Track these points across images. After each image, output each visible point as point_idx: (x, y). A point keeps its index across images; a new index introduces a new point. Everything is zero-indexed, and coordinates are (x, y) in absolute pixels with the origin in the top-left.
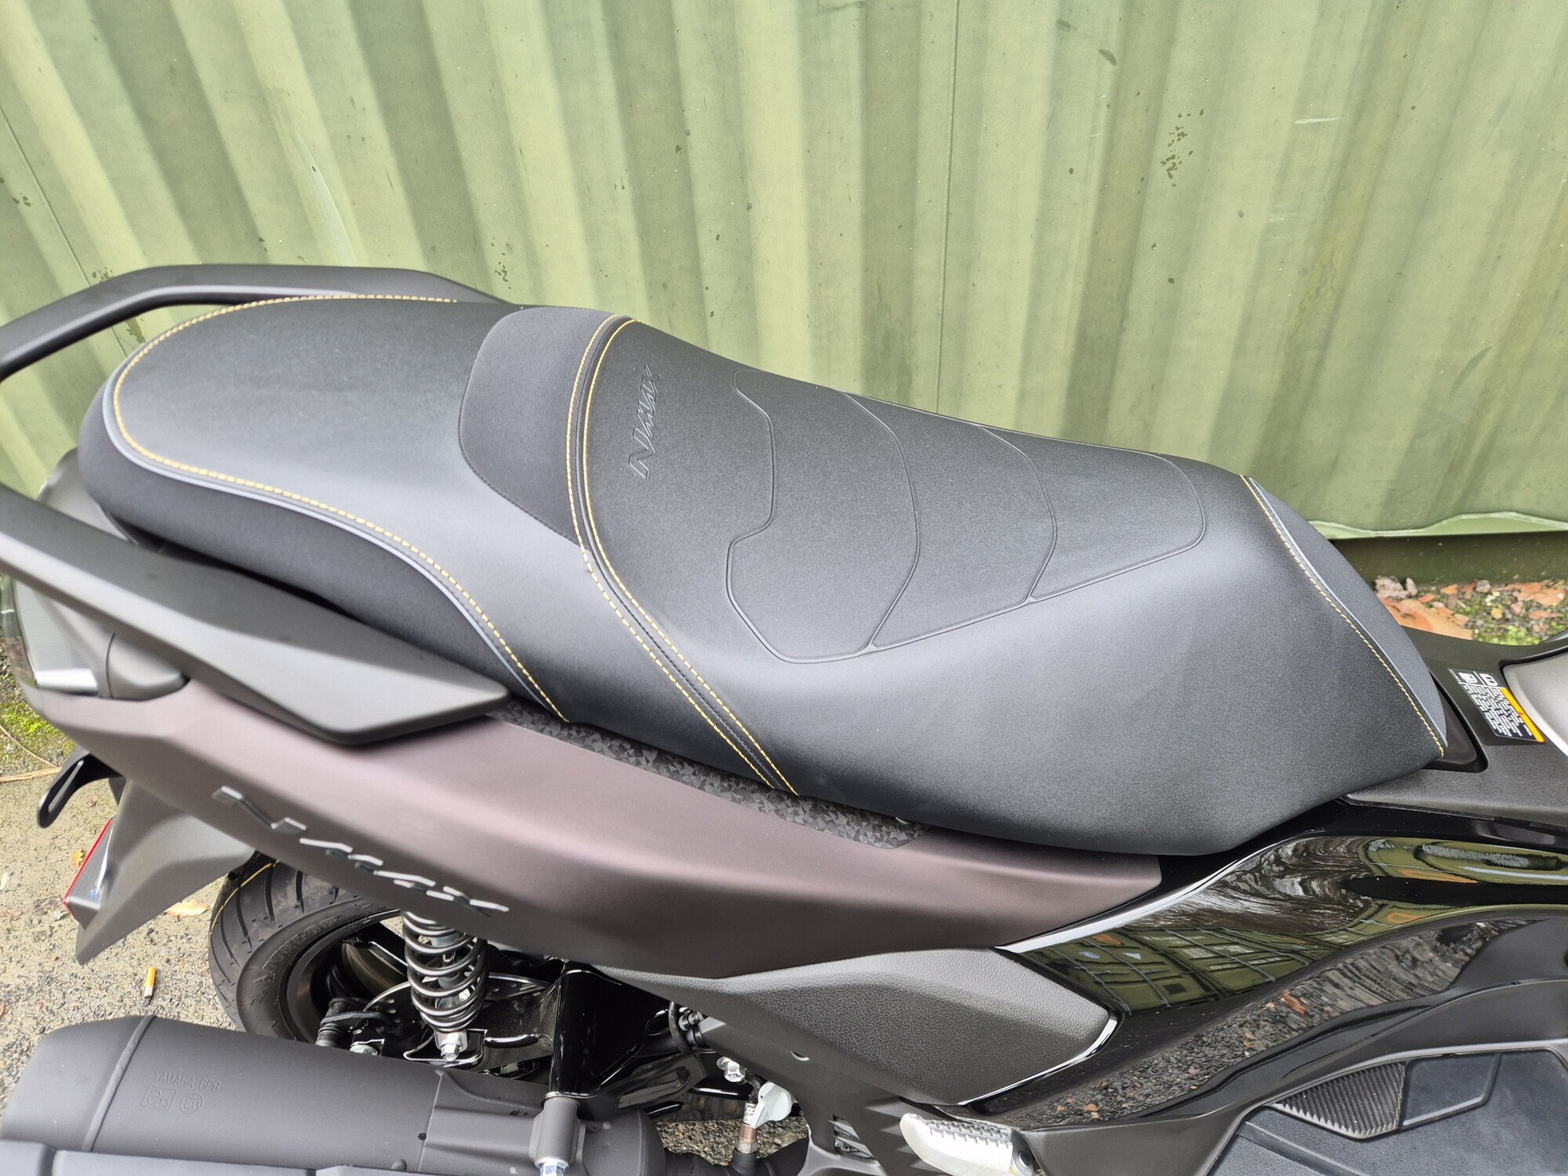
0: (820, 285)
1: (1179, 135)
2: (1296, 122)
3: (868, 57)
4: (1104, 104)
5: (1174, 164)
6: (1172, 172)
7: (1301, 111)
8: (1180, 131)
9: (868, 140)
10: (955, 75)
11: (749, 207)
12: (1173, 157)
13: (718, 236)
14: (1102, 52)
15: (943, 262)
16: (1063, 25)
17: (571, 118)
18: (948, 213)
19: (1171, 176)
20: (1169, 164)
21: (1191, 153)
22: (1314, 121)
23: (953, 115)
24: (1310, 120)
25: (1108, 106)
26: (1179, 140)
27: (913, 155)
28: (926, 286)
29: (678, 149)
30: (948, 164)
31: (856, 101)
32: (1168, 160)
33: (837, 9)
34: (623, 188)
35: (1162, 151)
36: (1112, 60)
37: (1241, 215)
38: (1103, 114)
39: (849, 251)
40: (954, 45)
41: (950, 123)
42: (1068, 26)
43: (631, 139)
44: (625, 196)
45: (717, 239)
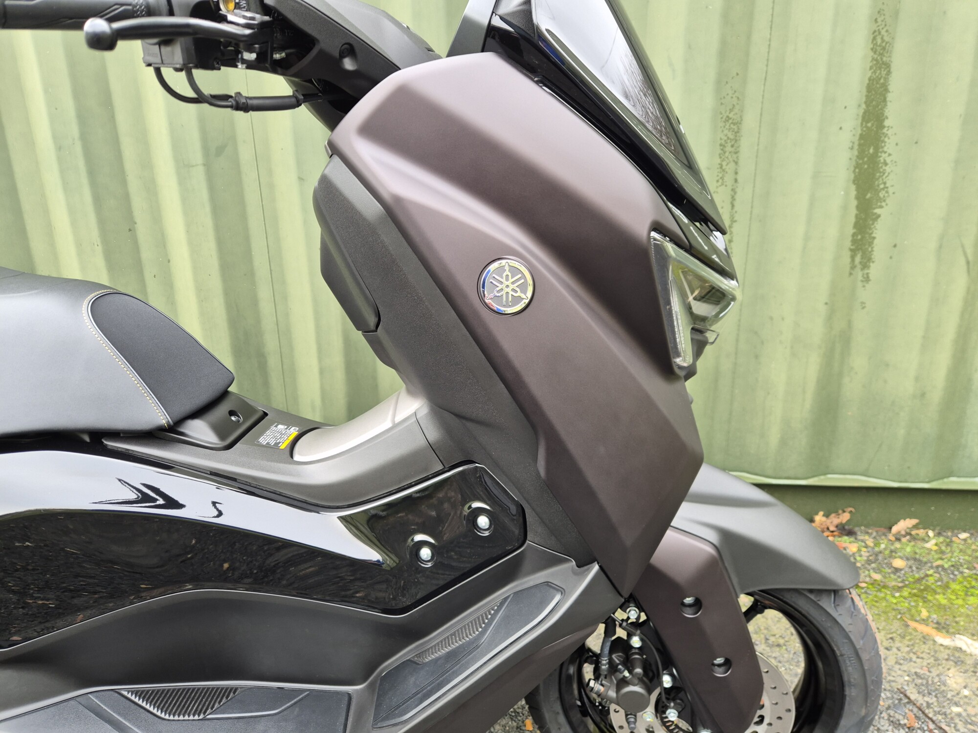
0: (202, 301)
3: (212, 188)
9: (217, 228)
10: (262, 202)
11: (169, 261)
13: (155, 275)
15: (272, 295)
17: (72, 211)
18: (271, 270)
23: (264, 221)
27: (247, 239)
28: (266, 307)
29: (130, 230)
30: (266, 244)
31: (208, 209)
33: (193, 166)
34: (98, 245)
39: (215, 283)
40: (259, 188)
41: (264, 225)
43: (102, 222)
44: (99, 250)
45: (155, 277)
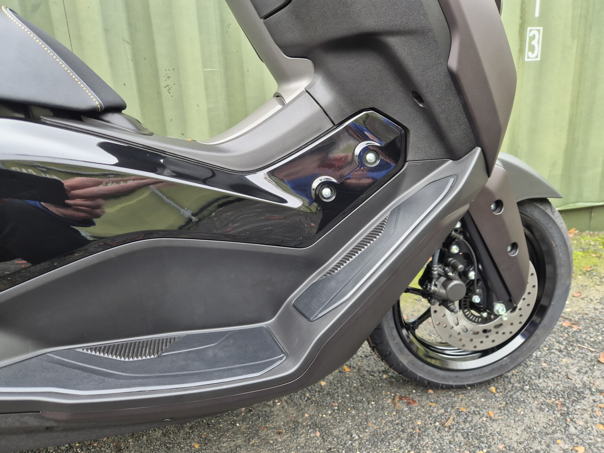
1: (168, 77)
2: (205, 70)
4: (130, 59)
5: (169, 88)
6: (169, 91)
7: (205, 66)
8: (168, 76)
12: (168, 85)
14: (123, 40)
16: (106, 30)
19: (170, 93)
20: (167, 88)
21: (174, 84)
22: (211, 69)
24: (209, 69)
25: (132, 60)
26: (168, 79)
32: (166, 86)
35: (163, 83)
36: (128, 43)
37: (198, 106)
38: (131, 64)
42: (108, 30)
